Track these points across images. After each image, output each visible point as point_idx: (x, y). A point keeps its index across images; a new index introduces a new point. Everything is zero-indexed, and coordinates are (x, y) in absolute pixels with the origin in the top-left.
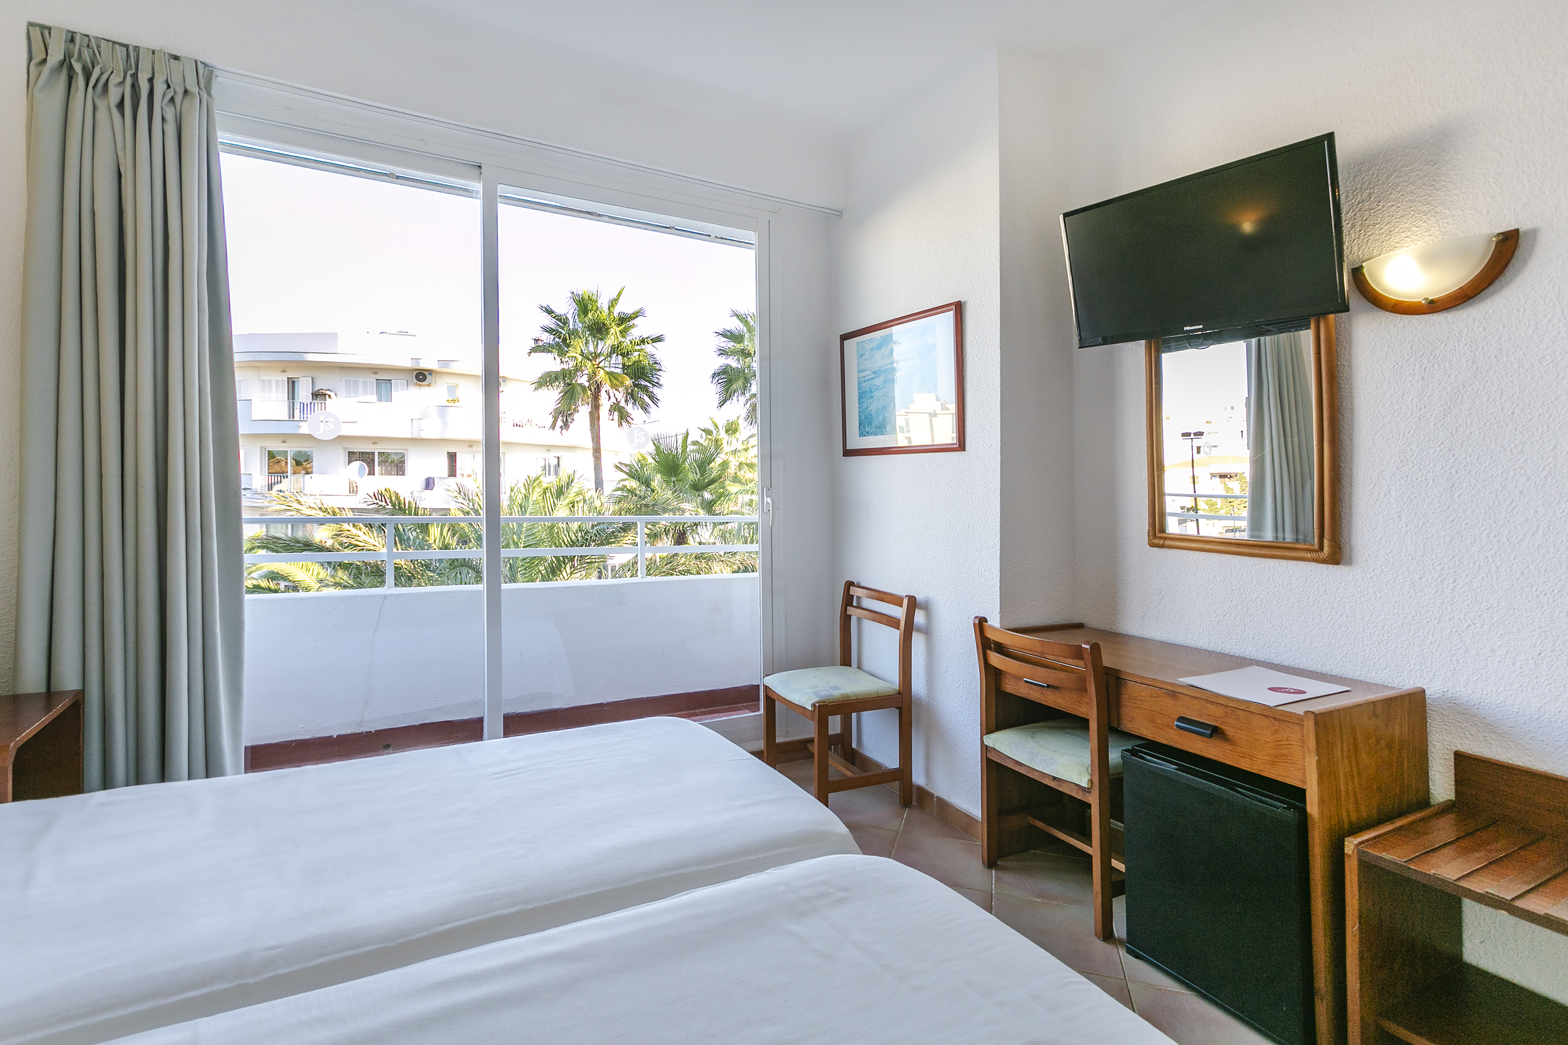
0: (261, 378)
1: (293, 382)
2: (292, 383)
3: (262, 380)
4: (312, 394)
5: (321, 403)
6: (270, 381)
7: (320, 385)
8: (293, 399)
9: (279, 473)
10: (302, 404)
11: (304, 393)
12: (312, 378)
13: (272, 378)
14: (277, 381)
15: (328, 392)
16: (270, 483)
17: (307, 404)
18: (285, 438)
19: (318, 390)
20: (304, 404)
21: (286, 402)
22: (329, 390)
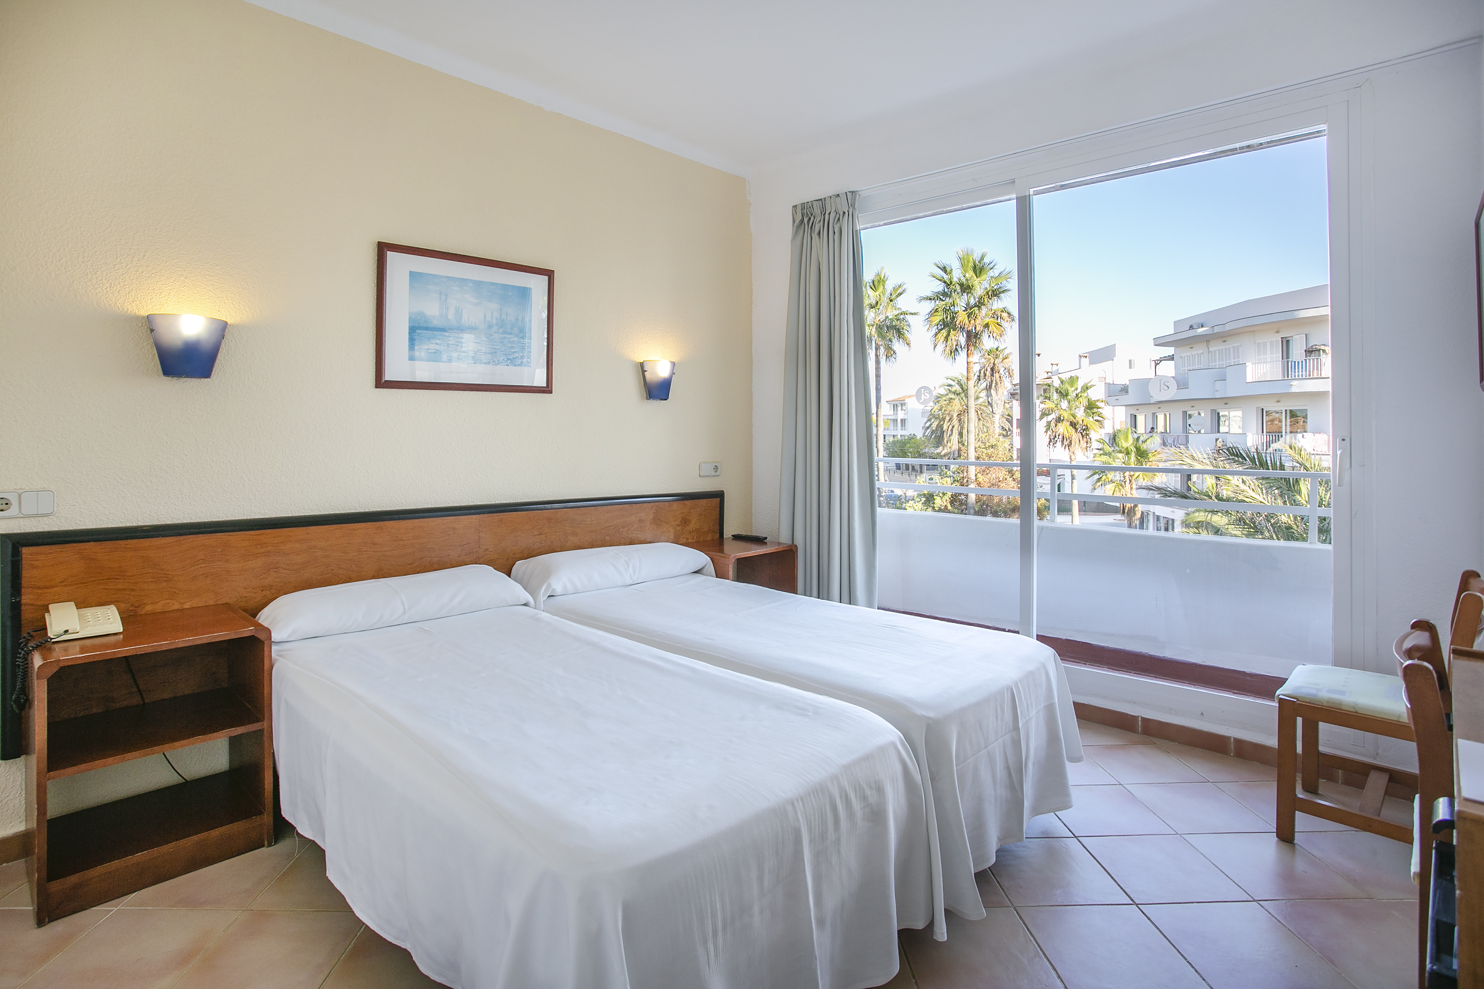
0: (1256, 342)
1: (1288, 341)
2: (1286, 343)
3: (1257, 343)
4: (1305, 351)
5: (1313, 360)
6: (1265, 344)
7: (1313, 342)
8: (1288, 357)
9: (1276, 432)
10: (1293, 363)
11: (1297, 352)
12: (1306, 334)
13: (1267, 340)
14: (1271, 342)
15: (1323, 347)
16: (1268, 440)
17: (1298, 362)
18: (1279, 398)
19: (1312, 346)
20: (1295, 362)
21: (1281, 362)
22: (1324, 345)
